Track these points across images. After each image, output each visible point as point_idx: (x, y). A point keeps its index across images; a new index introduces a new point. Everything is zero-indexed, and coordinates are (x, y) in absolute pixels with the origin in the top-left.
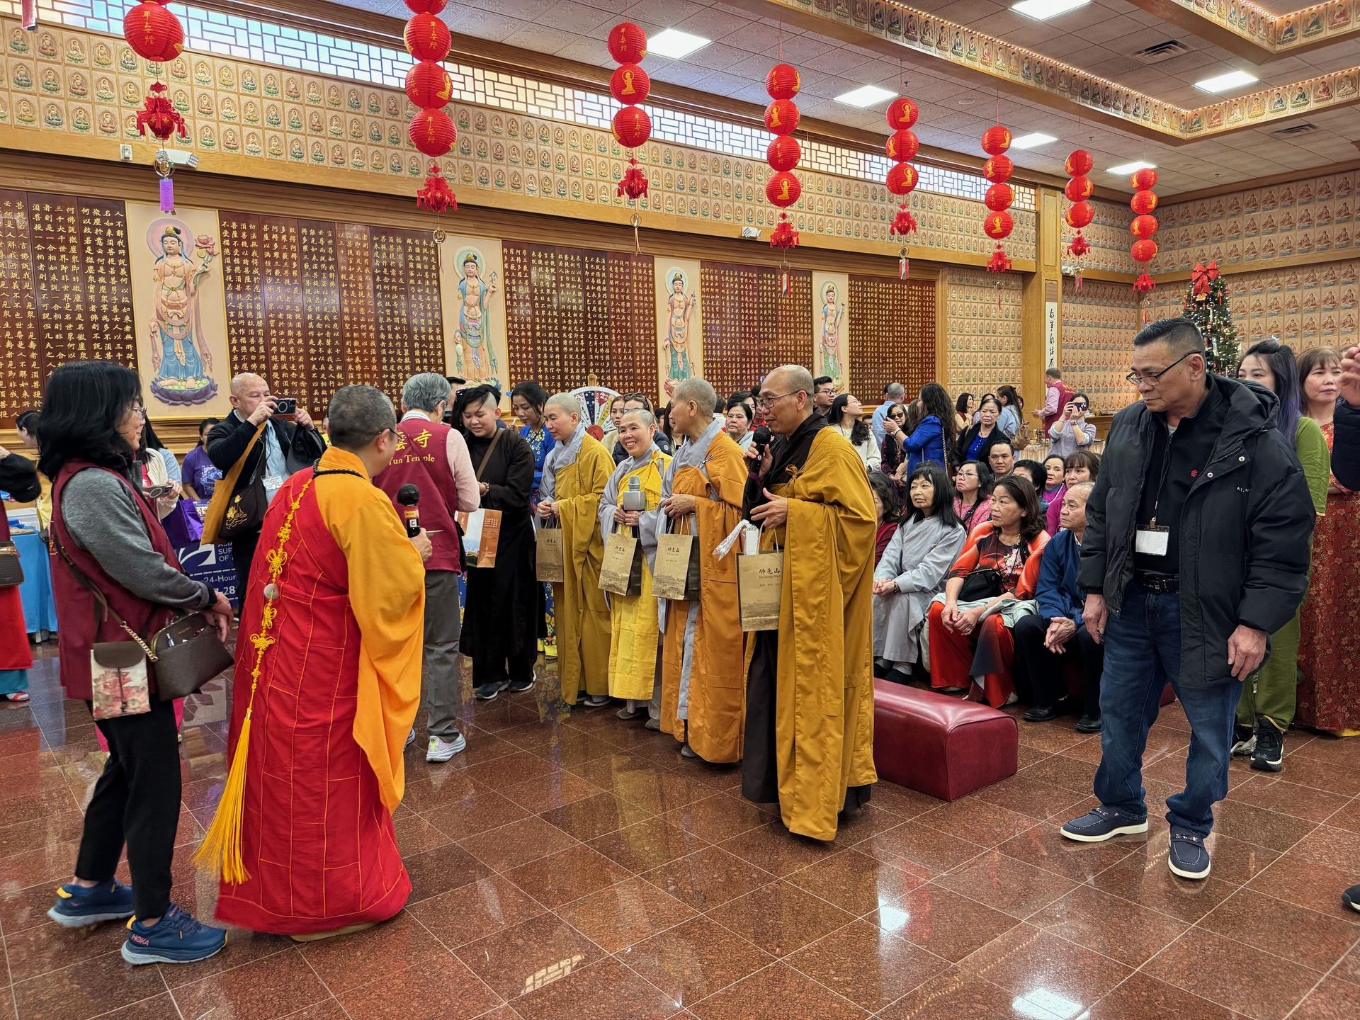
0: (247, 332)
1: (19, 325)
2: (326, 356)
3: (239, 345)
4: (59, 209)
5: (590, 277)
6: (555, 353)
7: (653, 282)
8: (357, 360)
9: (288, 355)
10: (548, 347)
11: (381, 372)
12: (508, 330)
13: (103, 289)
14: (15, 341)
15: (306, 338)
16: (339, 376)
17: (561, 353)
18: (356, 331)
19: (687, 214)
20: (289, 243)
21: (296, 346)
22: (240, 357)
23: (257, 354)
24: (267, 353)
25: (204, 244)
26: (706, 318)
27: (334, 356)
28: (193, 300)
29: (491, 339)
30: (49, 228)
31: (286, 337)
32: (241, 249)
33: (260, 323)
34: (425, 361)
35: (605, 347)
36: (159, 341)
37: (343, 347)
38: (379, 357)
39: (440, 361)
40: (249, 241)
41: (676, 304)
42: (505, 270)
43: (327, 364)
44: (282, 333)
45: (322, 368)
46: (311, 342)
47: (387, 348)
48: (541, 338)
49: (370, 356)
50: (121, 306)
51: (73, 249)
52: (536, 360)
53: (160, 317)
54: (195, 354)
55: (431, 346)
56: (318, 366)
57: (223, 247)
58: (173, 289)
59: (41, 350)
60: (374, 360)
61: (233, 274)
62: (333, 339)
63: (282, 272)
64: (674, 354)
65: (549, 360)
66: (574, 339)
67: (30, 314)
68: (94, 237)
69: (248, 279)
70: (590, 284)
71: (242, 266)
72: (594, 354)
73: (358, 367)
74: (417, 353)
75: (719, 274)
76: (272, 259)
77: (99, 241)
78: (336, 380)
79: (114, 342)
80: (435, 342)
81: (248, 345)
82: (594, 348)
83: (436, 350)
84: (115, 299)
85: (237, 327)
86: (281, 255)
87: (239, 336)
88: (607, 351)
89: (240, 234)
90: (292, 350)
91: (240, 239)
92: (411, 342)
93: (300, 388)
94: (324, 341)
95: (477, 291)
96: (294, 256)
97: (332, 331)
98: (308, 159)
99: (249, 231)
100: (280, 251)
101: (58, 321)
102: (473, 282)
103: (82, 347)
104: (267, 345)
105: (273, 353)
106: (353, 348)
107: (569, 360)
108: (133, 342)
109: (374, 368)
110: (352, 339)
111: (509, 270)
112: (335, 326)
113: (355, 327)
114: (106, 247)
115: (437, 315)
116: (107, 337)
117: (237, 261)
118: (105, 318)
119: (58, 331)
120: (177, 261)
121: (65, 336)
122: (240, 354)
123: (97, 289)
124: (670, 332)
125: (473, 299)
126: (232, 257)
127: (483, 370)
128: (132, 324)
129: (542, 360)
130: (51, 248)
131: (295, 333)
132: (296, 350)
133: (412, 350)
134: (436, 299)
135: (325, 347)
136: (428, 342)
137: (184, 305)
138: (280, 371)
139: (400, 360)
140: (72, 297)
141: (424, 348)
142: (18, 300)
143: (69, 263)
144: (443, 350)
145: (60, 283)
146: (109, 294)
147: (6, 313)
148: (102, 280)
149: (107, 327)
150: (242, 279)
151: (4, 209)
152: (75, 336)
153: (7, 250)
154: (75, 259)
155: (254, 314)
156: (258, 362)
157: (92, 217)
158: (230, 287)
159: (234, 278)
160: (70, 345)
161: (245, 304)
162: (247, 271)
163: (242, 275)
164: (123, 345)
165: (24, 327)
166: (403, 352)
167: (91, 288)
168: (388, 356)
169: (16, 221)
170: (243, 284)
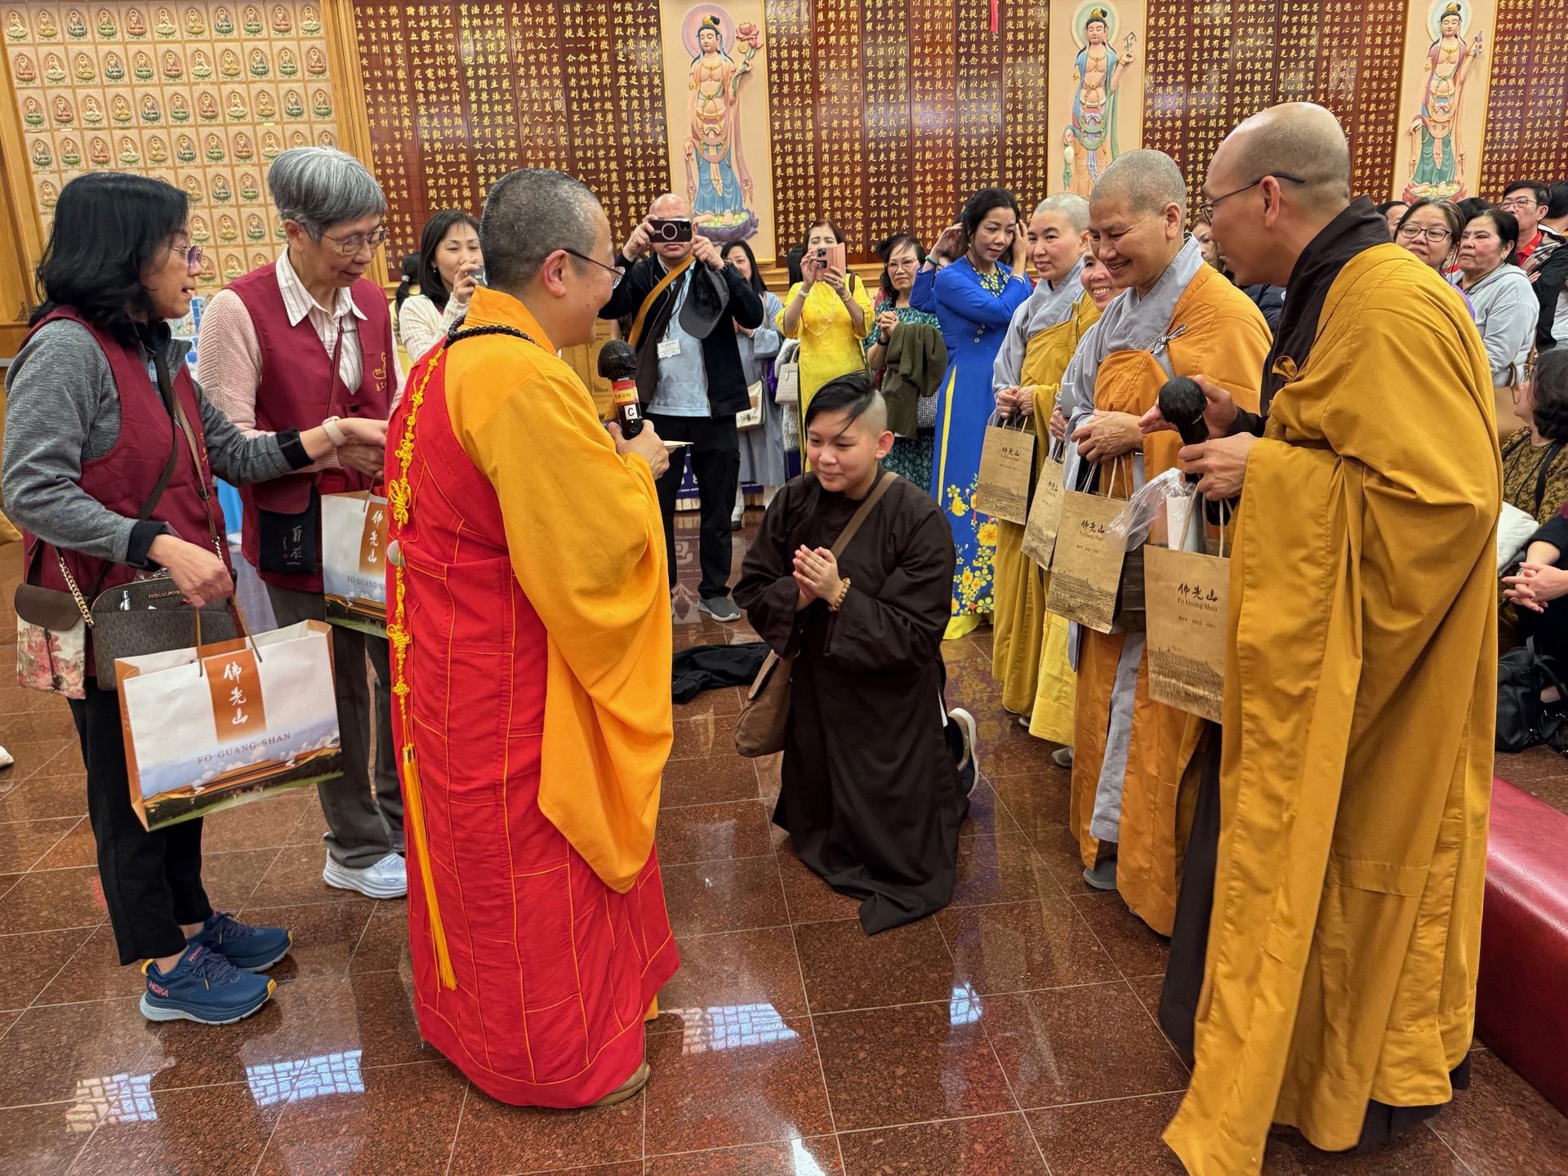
0: (794, 148)
1: (551, 156)
2: (889, 174)
3: (784, 166)
4: (590, 8)
5: (1290, 25)
7: (1404, 23)
8: (929, 178)
9: (842, 176)
10: (1207, 141)
11: (958, 194)
12: (1145, 119)
13: (635, 104)
15: (865, 153)
16: (904, 202)
18: (929, 138)
20: (849, 22)
21: (853, 164)
22: (785, 182)
23: (805, 177)
24: (817, 176)
26: (1499, 77)
27: (899, 174)
28: (732, 110)
29: (1118, 135)
30: (580, 33)
31: (841, 152)
32: (789, 36)
33: (810, 136)
34: (1019, 174)
36: (694, 165)
37: (911, 162)
38: (957, 172)
39: (1040, 174)
40: (799, 24)
41: (1443, 55)
42: (1149, 28)
43: (889, 186)
44: (836, 147)
45: (884, 191)
46: (872, 157)
47: (969, 160)
48: (1197, 130)
49: (945, 172)
50: (653, 123)
51: (605, 56)
53: (695, 136)
54: (733, 181)
55: (1030, 152)
56: (878, 190)
57: (768, 36)
58: (709, 98)
60: (950, 177)
61: (780, 72)
62: (899, 151)
63: (838, 64)
64: (1428, 140)
67: (563, 141)
68: (625, 38)
69: (797, 77)
71: (791, 60)
73: (929, 189)
74: (1009, 163)
76: (827, 47)
77: (632, 44)
78: (899, 208)
79: (646, 170)
80: (1036, 146)
81: (795, 166)
83: (1035, 157)
84: (648, 115)
85: (783, 142)
86: (838, 40)
87: (784, 155)
89: (789, 17)
90: (847, 170)
91: (788, 23)
92: (1002, 147)
93: (854, 220)
94: (887, 155)
95: (1103, 64)
96: (854, 39)
97: (898, 139)
99: (799, 11)
100: (837, 33)
101: (590, 147)
102: (1099, 52)
103: (614, 176)
104: (817, 165)
105: (824, 176)
106: (924, 162)
108: (667, 169)
109: (950, 188)
110: (924, 149)
111: (1156, 28)
112: (903, 132)
113: (929, 132)
114: (638, 51)
115: (1040, 107)
116: (640, 164)
117: (784, 54)
118: (638, 140)
119: (589, 161)
120: (715, 60)
121: (597, 165)
122: (785, 178)
123: (629, 105)
124: (1426, 104)
125: (1094, 77)
126: (779, 49)
128: (665, 146)
129: (1197, 162)
130: (583, 57)
131: (852, 146)
132: (852, 169)
133: (1002, 159)
134: (1041, 82)
135: (888, 163)
136: (1025, 146)
137: (722, 117)
138: (832, 199)
140: (604, 116)
141: (1019, 156)
142: (550, 125)
143: (600, 76)
144: (1045, 157)
145: (592, 101)
146: (642, 110)
147: (540, 141)
148: (634, 92)
149: (639, 152)
150: (791, 77)
151: (535, 14)
152: (607, 164)
153: (539, 65)
154: (606, 69)
155: (804, 124)
156: (806, 187)
157: (624, 14)
158: (775, 90)
159: (780, 77)
160: (603, 176)
161: (792, 111)
162: (796, 66)
163: (791, 72)
164: (657, 174)
165: (557, 156)
166: (989, 163)
167: (624, 104)
168: (969, 171)
169: (547, 28)
170: (791, 84)
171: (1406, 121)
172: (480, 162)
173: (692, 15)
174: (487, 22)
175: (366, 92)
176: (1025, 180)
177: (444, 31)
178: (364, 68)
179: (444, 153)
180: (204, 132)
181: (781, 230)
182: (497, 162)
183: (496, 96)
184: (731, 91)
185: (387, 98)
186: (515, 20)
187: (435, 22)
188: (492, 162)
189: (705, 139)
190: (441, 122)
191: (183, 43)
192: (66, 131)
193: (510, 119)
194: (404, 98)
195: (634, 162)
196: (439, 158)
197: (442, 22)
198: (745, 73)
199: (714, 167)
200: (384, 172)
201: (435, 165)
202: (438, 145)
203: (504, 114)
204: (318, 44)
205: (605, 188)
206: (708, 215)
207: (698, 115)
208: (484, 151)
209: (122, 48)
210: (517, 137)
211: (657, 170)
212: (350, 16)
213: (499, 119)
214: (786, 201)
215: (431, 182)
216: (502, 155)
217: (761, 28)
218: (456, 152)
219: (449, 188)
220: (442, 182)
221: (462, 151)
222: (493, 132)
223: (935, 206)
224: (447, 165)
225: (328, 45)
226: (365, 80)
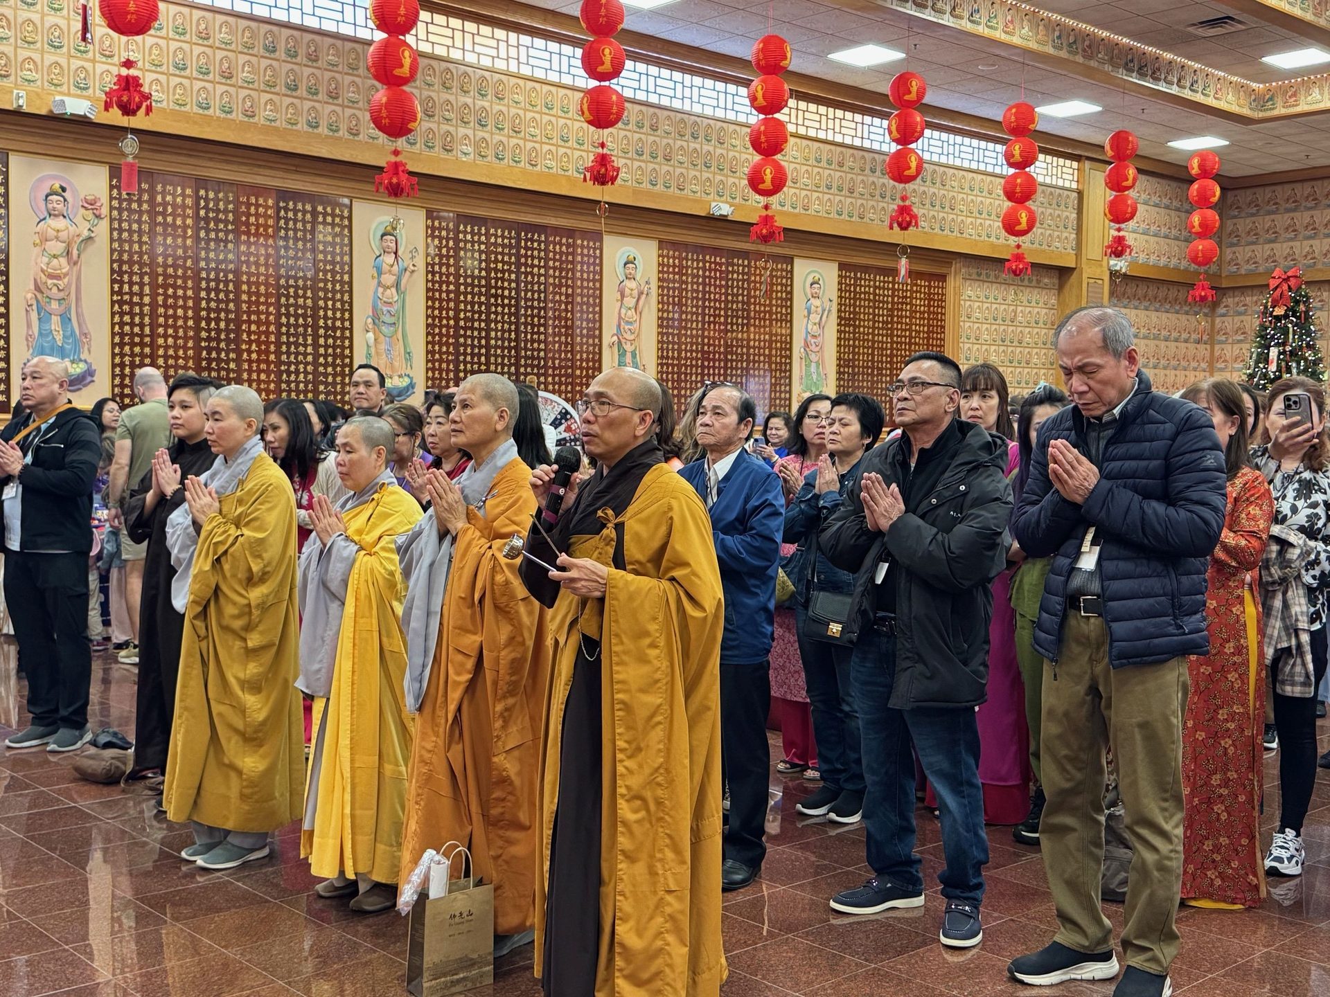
0: (131, 309)
2: (218, 340)
3: (122, 324)
5: (526, 256)
6: (480, 347)
7: (601, 265)
8: (254, 347)
9: (176, 338)
10: (473, 338)
11: (279, 363)
12: (428, 317)
15: (197, 320)
16: (232, 365)
17: (488, 347)
18: (254, 312)
19: (646, 186)
20: (184, 206)
21: (186, 328)
22: (122, 339)
23: (142, 336)
24: (153, 335)
26: (663, 311)
27: (228, 341)
31: (175, 317)
32: (131, 211)
33: (147, 300)
34: (330, 351)
35: (539, 342)
37: (238, 331)
38: (278, 344)
39: (347, 352)
40: (140, 202)
41: (627, 292)
42: (428, 246)
43: (219, 350)
44: (171, 312)
45: (214, 355)
46: (203, 324)
47: (288, 334)
48: (465, 329)
49: (268, 343)
52: (457, 354)
55: (338, 334)
56: (209, 353)
60: (272, 348)
61: (121, 241)
62: (228, 321)
63: (174, 240)
65: (473, 355)
66: (503, 331)
69: (136, 247)
70: (526, 265)
71: (131, 232)
72: (526, 349)
73: (254, 356)
74: (322, 341)
75: (681, 259)
76: (165, 225)
78: (228, 370)
80: (343, 329)
81: (132, 325)
82: (526, 341)
83: (343, 338)
85: (121, 303)
86: (174, 220)
87: (122, 314)
88: (542, 346)
90: (181, 333)
91: (130, 200)
92: (316, 327)
94: (217, 324)
96: (189, 221)
97: (227, 311)
100: (174, 215)
104: (153, 326)
105: (159, 336)
106: (249, 333)
107: (496, 356)
109: (272, 357)
110: (250, 322)
111: (432, 246)
112: (231, 305)
113: (254, 308)
115: (346, 297)
117: (125, 226)
122: (121, 334)
124: (619, 326)
126: (121, 221)
127: (396, 364)
129: (465, 354)
131: (185, 312)
132: (185, 333)
133: (316, 337)
134: (346, 278)
135: (218, 331)
136: (334, 329)
138: (166, 357)
139: (301, 349)
141: (330, 336)
144: (351, 339)
150: (131, 247)
155: (142, 289)
156: (142, 345)
158: (114, 253)
159: (121, 246)
161: (131, 277)
162: (136, 237)
163: (131, 242)
166: (305, 340)
168: (288, 344)
170: (131, 253)
171: (608, 338)
176: (335, 356)
181: (117, 381)
214: (122, 355)
223: (259, 371)
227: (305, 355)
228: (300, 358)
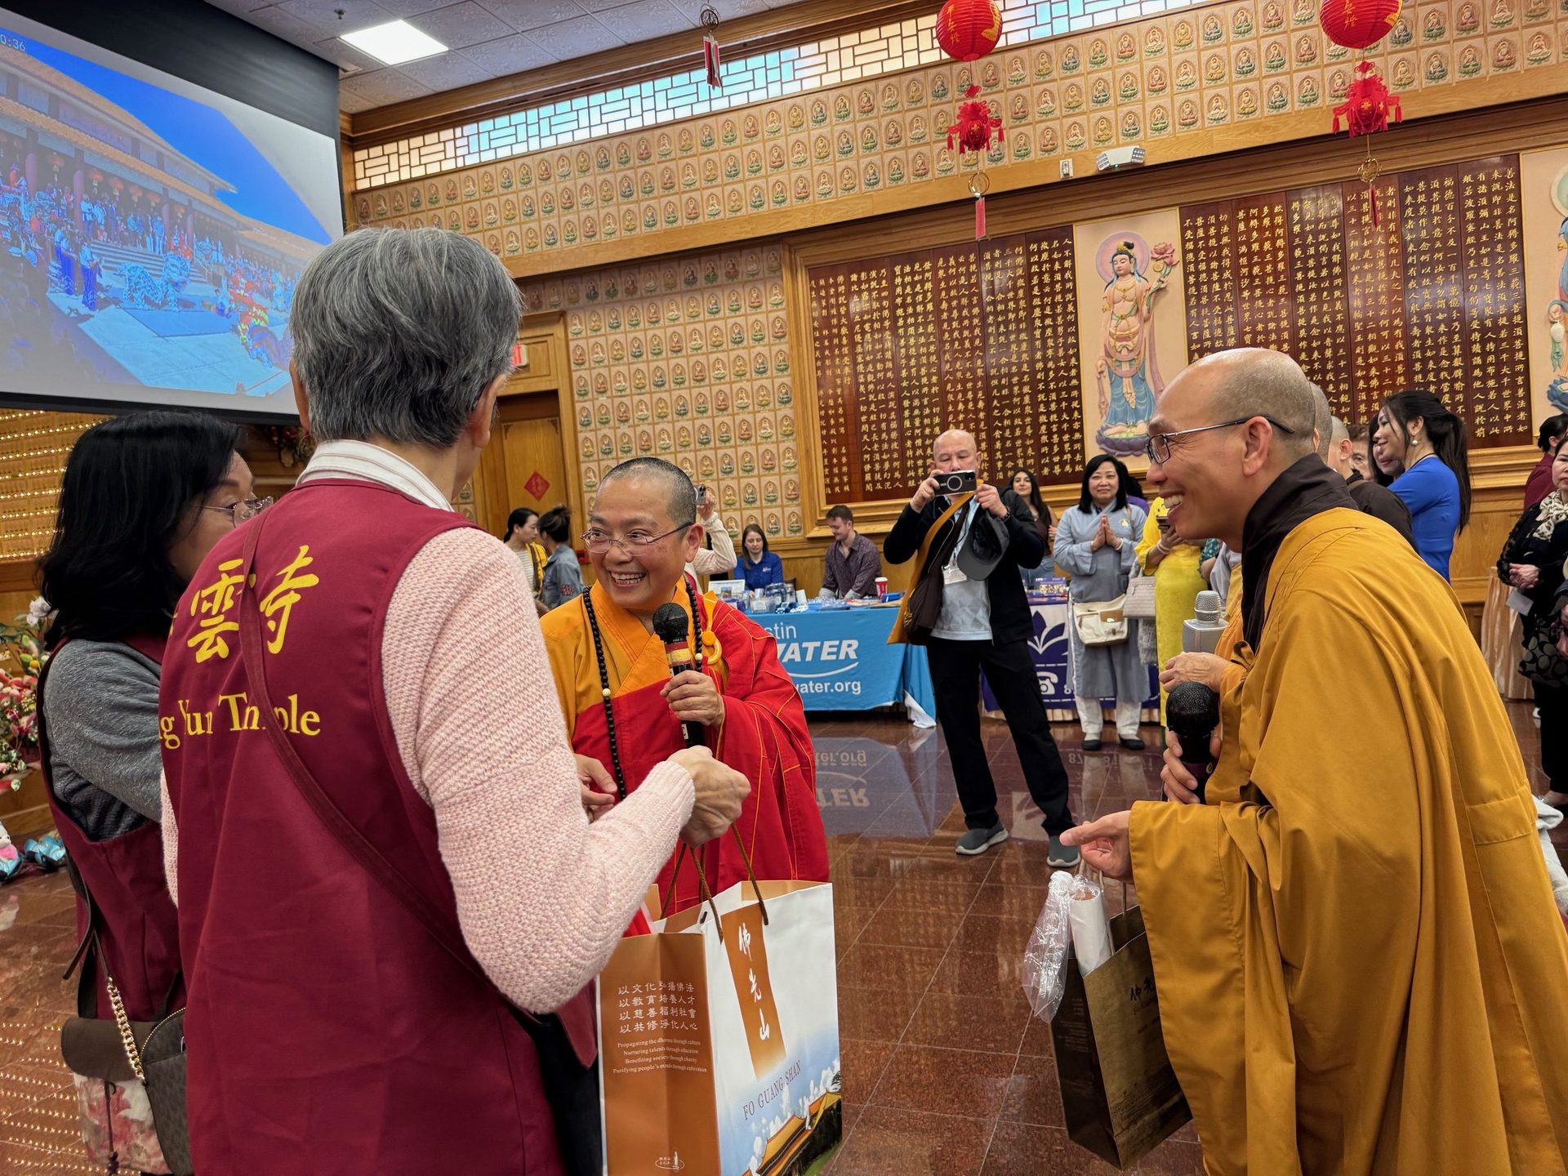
1: (969, 385)
2: (1323, 372)
4: (1008, 252)
8: (1373, 372)
13: (1049, 332)
14: (966, 402)
16: (1343, 398)
18: (1372, 330)
20: (1273, 227)
25: (1162, 253)
27: (1337, 371)
28: (1147, 326)
30: (998, 276)
32: (1208, 249)
34: (1491, 359)
36: (1106, 382)
37: (1350, 356)
38: (1409, 363)
39: (1520, 356)
40: (1219, 237)
47: (1423, 348)
49: (1393, 364)
50: (1066, 347)
51: (1021, 293)
53: (1108, 354)
55: (1503, 334)
57: (1185, 252)
58: (1122, 318)
59: (988, 408)
60: (1400, 369)
61: (1197, 284)
62: (1335, 347)
63: (1262, 269)
67: (980, 372)
68: (1041, 274)
69: (1216, 287)
71: (1209, 272)
73: (1374, 383)
74: (1476, 348)
76: (1250, 254)
77: (1046, 278)
79: (1058, 391)
80: (1511, 327)
83: (1511, 339)
84: (1061, 340)
86: (1261, 246)
89: (1206, 231)
91: (1207, 238)
92: (1466, 332)
94: (1322, 353)
96: (1280, 243)
97: (1334, 336)
98: (1295, 105)
99: (1219, 225)
100: (1261, 240)
101: (1005, 375)
103: (1027, 399)
106: (1366, 356)
108: (1078, 388)
109: (1401, 380)
110: (1366, 343)
112: (1340, 328)
113: (1371, 325)
114: (1053, 283)
115: (1516, 284)
116: (1052, 386)
117: (1202, 266)
118: (1051, 364)
119: (1004, 387)
120: (1129, 282)
121: (1011, 390)
123: (1043, 333)
126: (1197, 263)
128: (1078, 367)
130: (999, 297)
133: (1467, 344)
134: (1514, 258)
135: (1323, 361)
136: (1496, 329)
137: (1135, 334)
139: (1445, 363)
140: (1019, 346)
141: (1490, 340)
142: (969, 359)
143: (1016, 310)
144: (1525, 338)
145: (1007, 334)
146: (1055, 336)
147: (959, 375)
148: (1048, 321)
149: (1051, 374)
150: (1210, 289)
151: (958, 265)
152: (1021, 389)
153: (960, 308)
154: (1022, 303)
155: (1224, 331)
157: (1040, 252)
158: (1193, 301)
159: (1198, 290)
160: (1016, 400)
161: (1211, 320)
162: (1215, 276)
163: (1210, 283)
164: (1069, 393)
165: (974, 386)
166: (1450, 350)
167: (1038, 333)
168: (1424, 360)
169: (969, 275)
170: (1210, 295)
172: (906, 397)
173: (1106, 244)
174: (917, 278)
175: (816, 348)
176: (1499, 364)
177: (880, 290)
178: (815, 329)
179: (876, 392)
180: (695, 392)
182: (921, 396)
183: (922, 340)
184: (1145, 308)
185: (832, 351)
186: (941, 273)
187: (874, 284)
188: (916, 396)
189: (1118, 356)
190: (875, 367)
191: (684, 325)
192: (603, 399)
193: (933, 358)
194: (845, 350)
195: (1047, 383)
196: (871, 397)
197: (879, 283)
198: (1159, 290)
199: (1127, 382)
200: (826, 413)
201: (868, 403)
202: (871, 387)
203: (929, 354)
204: (782, 314)
205: (1017, 411)
206: (1120, 427)
207: (1111, 335)
208: (910, 388)
209: (644, 334)
210: (939, 373)
211: (1069, 389)
212: (806, 288)
213: (924, 360)
215: (864, 418)
216: (925, 390)
217: (1177, 246)
218: (886, 391)
219: (879, 422)
220: (873, 417)
221: (891, 389)
222: (918, 371)
224: (878, 403)
225: (788, 314)
226: (816, 339)
227: (1451, 370)
228: (1443, 375)
